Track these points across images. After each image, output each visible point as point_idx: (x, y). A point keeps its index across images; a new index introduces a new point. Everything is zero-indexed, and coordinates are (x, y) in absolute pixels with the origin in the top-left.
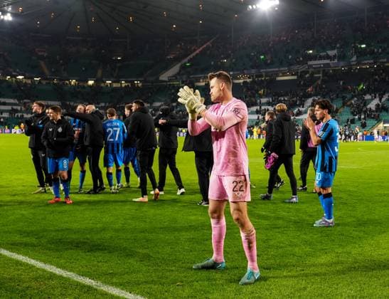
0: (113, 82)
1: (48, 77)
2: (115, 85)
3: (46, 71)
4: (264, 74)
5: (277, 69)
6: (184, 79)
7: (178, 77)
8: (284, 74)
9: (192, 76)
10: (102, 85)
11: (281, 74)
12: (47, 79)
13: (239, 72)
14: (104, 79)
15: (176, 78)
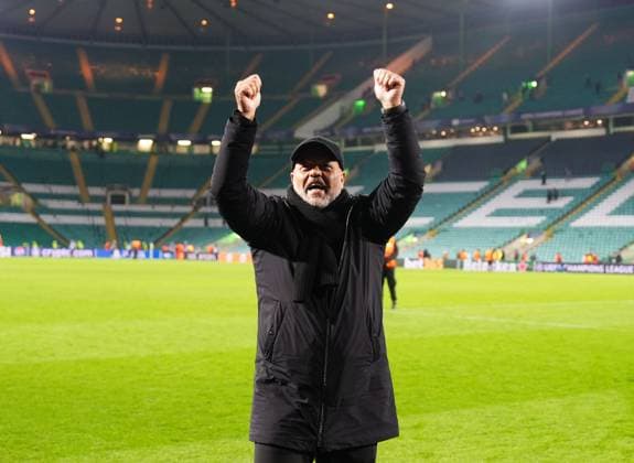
0: (194, 143)
1: (52, 132)
2: (198, 149)
3: (49, 121)
4: (529, 124)
5: (559, 113)
6: (351, 137)
7: (337, 132)
8: (577, 126)
9: (366, 130)
10: (171, 149)
11: (569, 125)
12: (49, 137)
13: (472, 121)
14: (173, 137)
15: (333, 134)
